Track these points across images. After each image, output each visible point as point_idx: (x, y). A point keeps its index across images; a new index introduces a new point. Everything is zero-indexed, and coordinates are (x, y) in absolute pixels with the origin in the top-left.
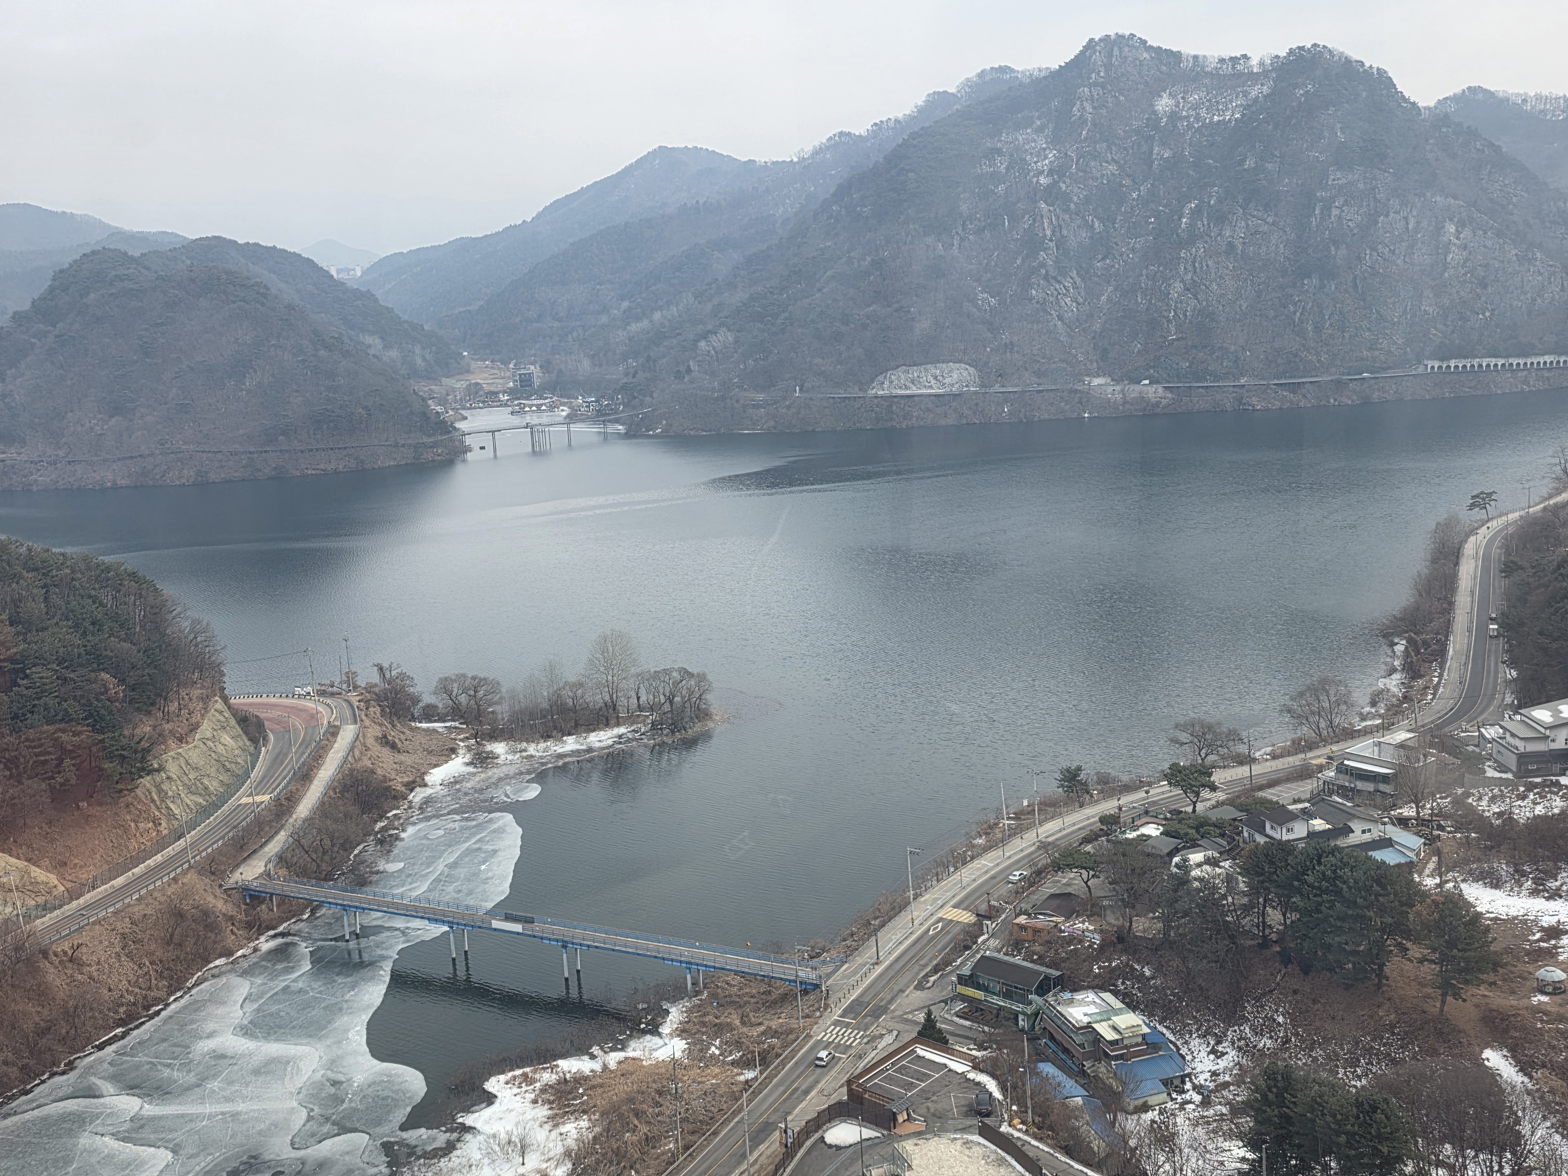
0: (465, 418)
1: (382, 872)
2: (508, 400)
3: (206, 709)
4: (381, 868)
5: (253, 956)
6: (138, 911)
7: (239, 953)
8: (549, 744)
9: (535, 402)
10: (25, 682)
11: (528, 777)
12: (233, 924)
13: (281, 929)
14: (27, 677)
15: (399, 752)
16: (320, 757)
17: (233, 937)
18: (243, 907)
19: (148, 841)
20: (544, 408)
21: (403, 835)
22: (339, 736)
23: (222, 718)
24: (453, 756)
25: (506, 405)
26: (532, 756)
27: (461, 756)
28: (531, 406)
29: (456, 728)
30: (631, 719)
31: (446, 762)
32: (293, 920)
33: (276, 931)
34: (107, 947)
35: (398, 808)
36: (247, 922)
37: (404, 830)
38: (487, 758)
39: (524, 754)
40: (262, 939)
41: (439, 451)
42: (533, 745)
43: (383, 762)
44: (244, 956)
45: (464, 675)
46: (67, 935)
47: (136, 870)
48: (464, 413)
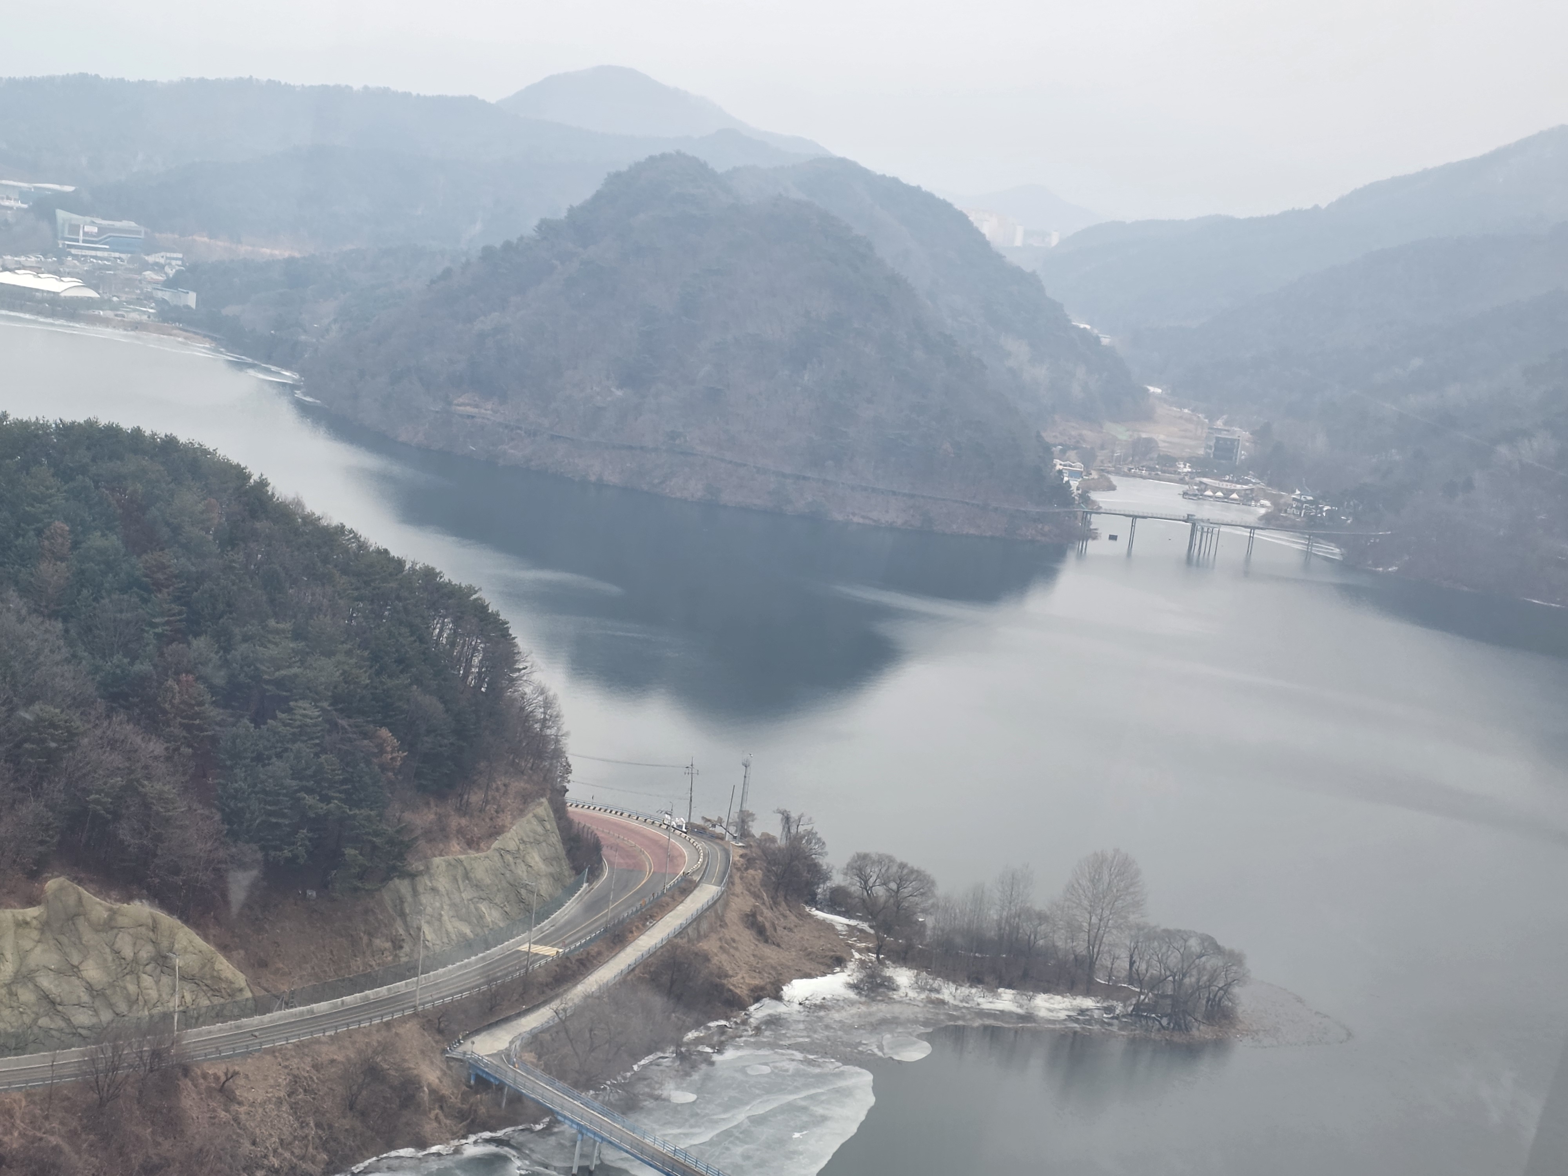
0: (1112, 488)
1: (664, 1100)
2: (1187, 473)
3: (522, 812)
4: (665, 1094)
5: (449, 1158)
6: (328, 1052)
7: (434, 1149)
8: (974, 991)
9: (1224, 485)
10: (284, 716)
11: (922, 1030)
12: (441, 1108)
13: (499, 1134)
14: (290, 710)
15: (766, 941)
16: (651, 917)
17: (435, 1124)
18: (464, 1088)
19: (379, 965)
20: (1235, 496)
21: (716, 1058)
22: (691, 896)
23: (540, 829)
24: (838, 969)
25: (1182, 481)
26: (943, 1002)
27: (848, 972)
28: (1215, 490)
29: (862, 931)
30: (1109, 991)
31: (824, 974)
32: (520, 1127)
33: (493, 1135)
34: (271, 1087)
35: (727, 1019)
36: (460, 1111)
37: (720, 1052)
38: (881, 985)
39: (934, 996)
40: (472, 1138)
41: (1046, 528)
42: (952, 987)
43: (736, 949)
44: (439, 1155)
45: (891, 860)
46: (228, 1057)
47: (347, 999)
48: (1114, 479)
